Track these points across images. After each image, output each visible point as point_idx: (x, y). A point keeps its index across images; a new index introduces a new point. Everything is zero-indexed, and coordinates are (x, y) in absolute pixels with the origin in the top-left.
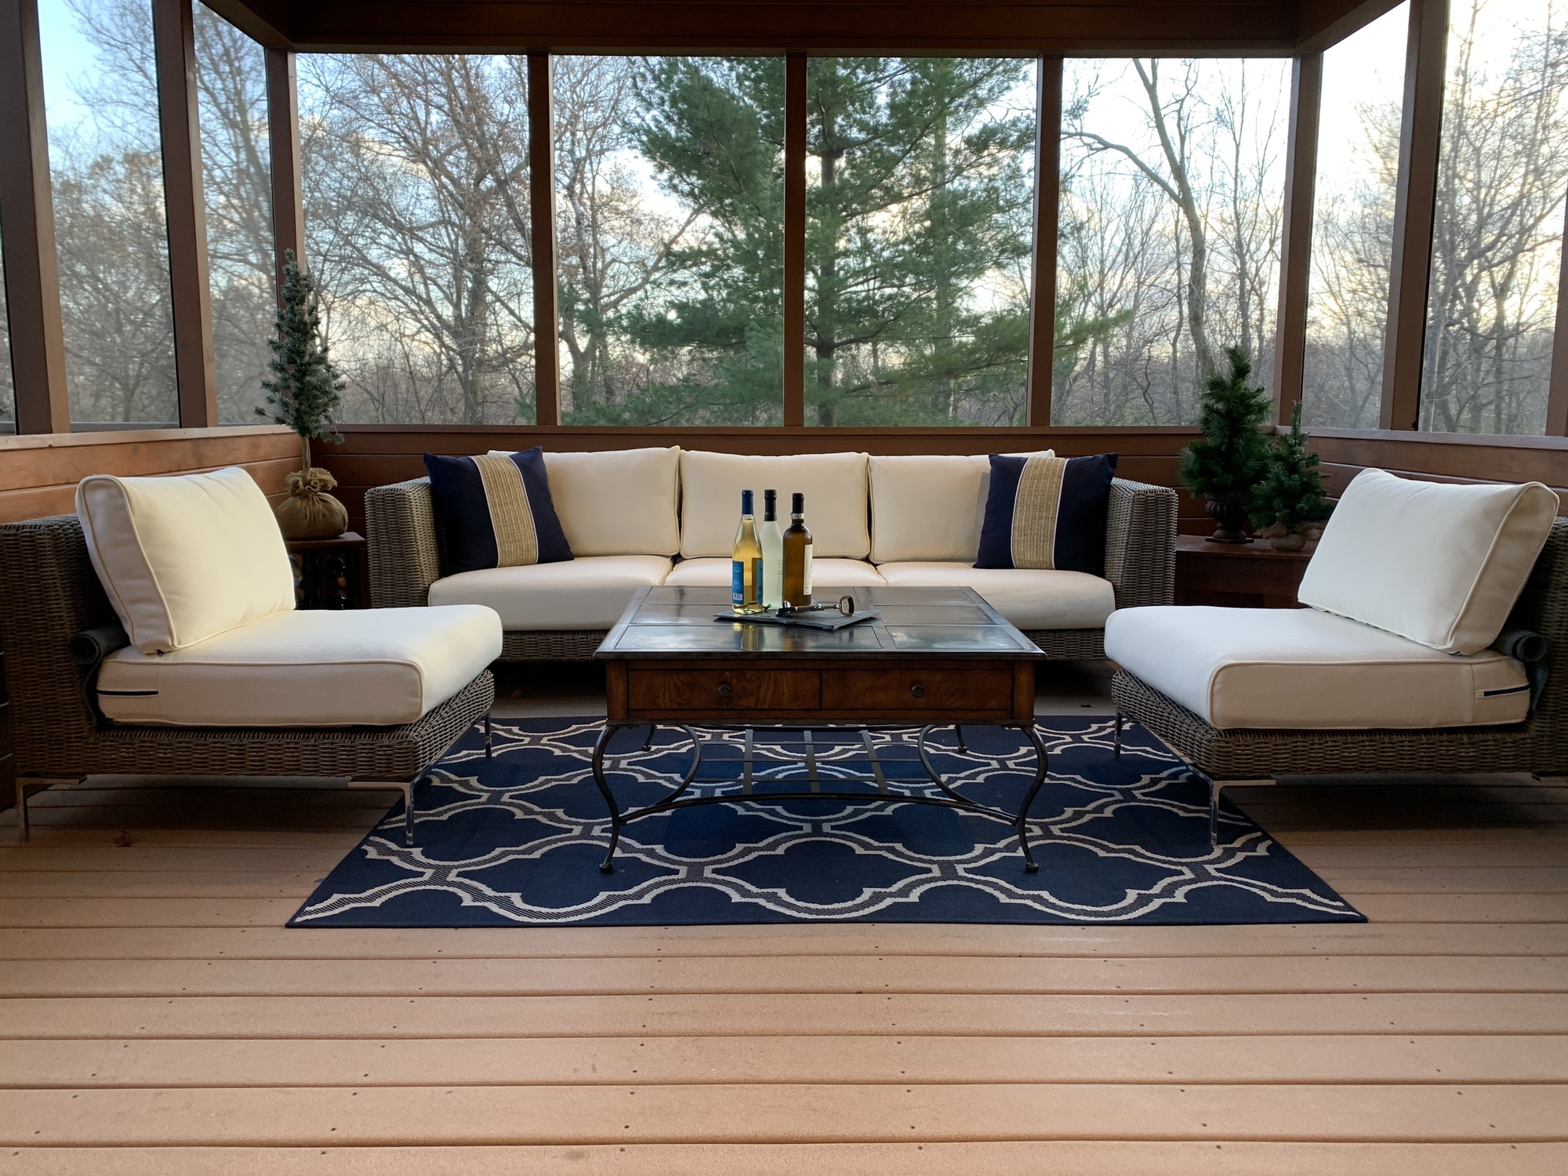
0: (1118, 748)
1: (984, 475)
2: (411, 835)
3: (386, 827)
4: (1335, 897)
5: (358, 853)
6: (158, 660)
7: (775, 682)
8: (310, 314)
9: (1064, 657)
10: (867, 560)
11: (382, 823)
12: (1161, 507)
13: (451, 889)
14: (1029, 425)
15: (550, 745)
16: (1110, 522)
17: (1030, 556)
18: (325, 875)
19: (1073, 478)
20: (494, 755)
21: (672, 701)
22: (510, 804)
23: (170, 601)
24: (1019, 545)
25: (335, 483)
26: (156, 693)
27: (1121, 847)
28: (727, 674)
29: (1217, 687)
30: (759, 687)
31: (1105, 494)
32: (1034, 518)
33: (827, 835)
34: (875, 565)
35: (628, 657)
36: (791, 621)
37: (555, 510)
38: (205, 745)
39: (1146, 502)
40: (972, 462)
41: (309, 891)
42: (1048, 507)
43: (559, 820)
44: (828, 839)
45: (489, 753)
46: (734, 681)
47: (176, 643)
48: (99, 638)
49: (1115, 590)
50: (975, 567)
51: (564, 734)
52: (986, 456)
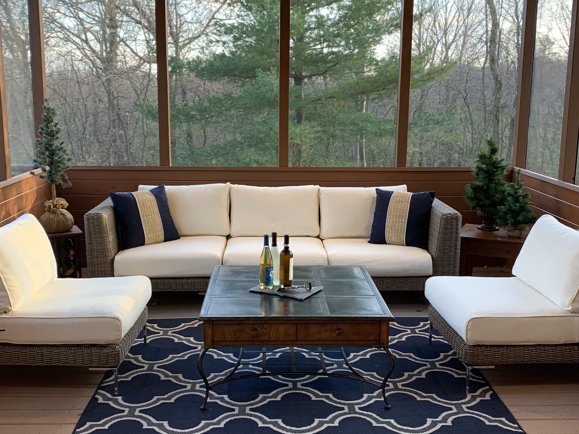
0: (431, 337)
1: (373, 198)
2: (116, 389)
3: (104, 385)
4: (514, 421)
5: (94, 399)
6: (4, 316)
7: (277, 329)
8: (55, 127)
9: (408, 289)
10: (318, 237)
11: (102, 382)
12: (454, 222)
13: (138, 419)
14: (396, 167)
15: (173, 336)
16: (431, 224)
17: (394, 239)
18: (82, 412)
19: (414, 201)
20: (148, 341)
21: (232, 338)
22: (158, 371)
23: (10, 290)
24: (388, 235)
25: (67, 205)
26: (4, 330)
27: (427, 395)
28: (256, 326)
29: (469, 327)
30: (270, 331)
31: (429, 209)
32: (396, 222)
33: (299, 389)
34: (322, 240)
35: (213, 319)
36: (284, 294)
37: (171, 215)
38: (26, 353)
39: (447, 219)
41: (76, 420)
42: (402, 217)
43: (181, 381)
44: (300, 392)
45: (145, 340)
46: (259, 329)
47: (12, 309)
49: (432, 258)
50: (369, 242)
51: (178, 329)
52: (374, 188)
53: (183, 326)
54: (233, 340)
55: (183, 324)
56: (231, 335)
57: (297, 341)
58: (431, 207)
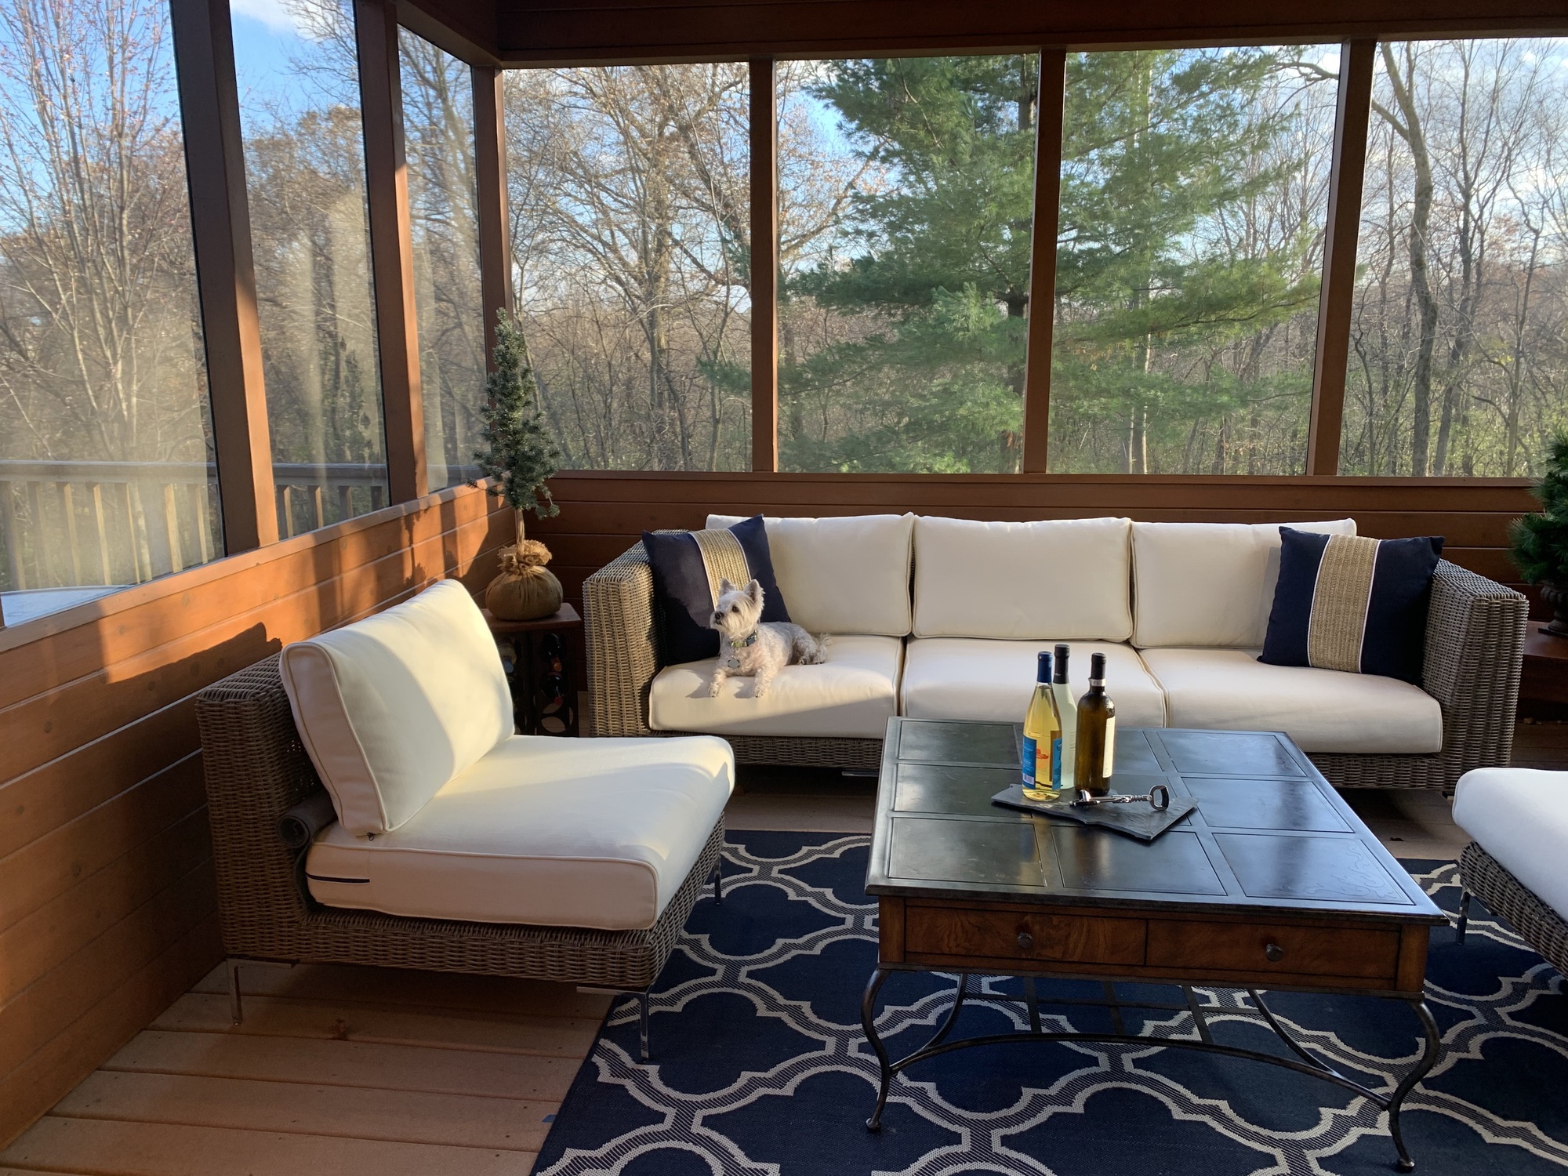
0: (1462, 923)
1: (1272, 550)
2: (645, 1039)
3: (617, 1022)
5: (589, 1070)
6: (369, 845)
7: (1089, 931)
8: (523, 378)
9: (1374, 786)
10: (1127, 643)
11: (610, 1015)
12: (1509, 615)
13: (699, 1150)
14: (1311, 473)
15: (781, 881)
16: (1432, 620)
17: (1329, 655)
18: (554, 1109)
19: (1386, 561)
20: (724, 894)
21: (957, 946)
22: (749, 988)
23: (381, 780)
24: (1314, 645)
26: (368, 881)
28: (1028, 918)
30: (1067, 937)
31: (1428, 584)
32: (1338, 612)
33: (1130, 1078)
34: (1137, 650)
35: (907, 894)
36: (1093, 820)
38: (422, 939)
39: (1490, 609)
40: (1256, 534)
41: (537, 1138)
42: (1356, 600)
43: (809, 1025)
44: (1133, 1086)
45: (718, 890)
46: (1037, 927)
47: (387, 828)
48: (306, 815)
49: (1443, 711)
50: (1260, 659)
51: (795, 861)
52: (1276, 526)
53: (806, 855)
54: (963, 952)
55: (805, 849)
56: (955, 940)
57: (1144, 966)
58: (1430, 579)
